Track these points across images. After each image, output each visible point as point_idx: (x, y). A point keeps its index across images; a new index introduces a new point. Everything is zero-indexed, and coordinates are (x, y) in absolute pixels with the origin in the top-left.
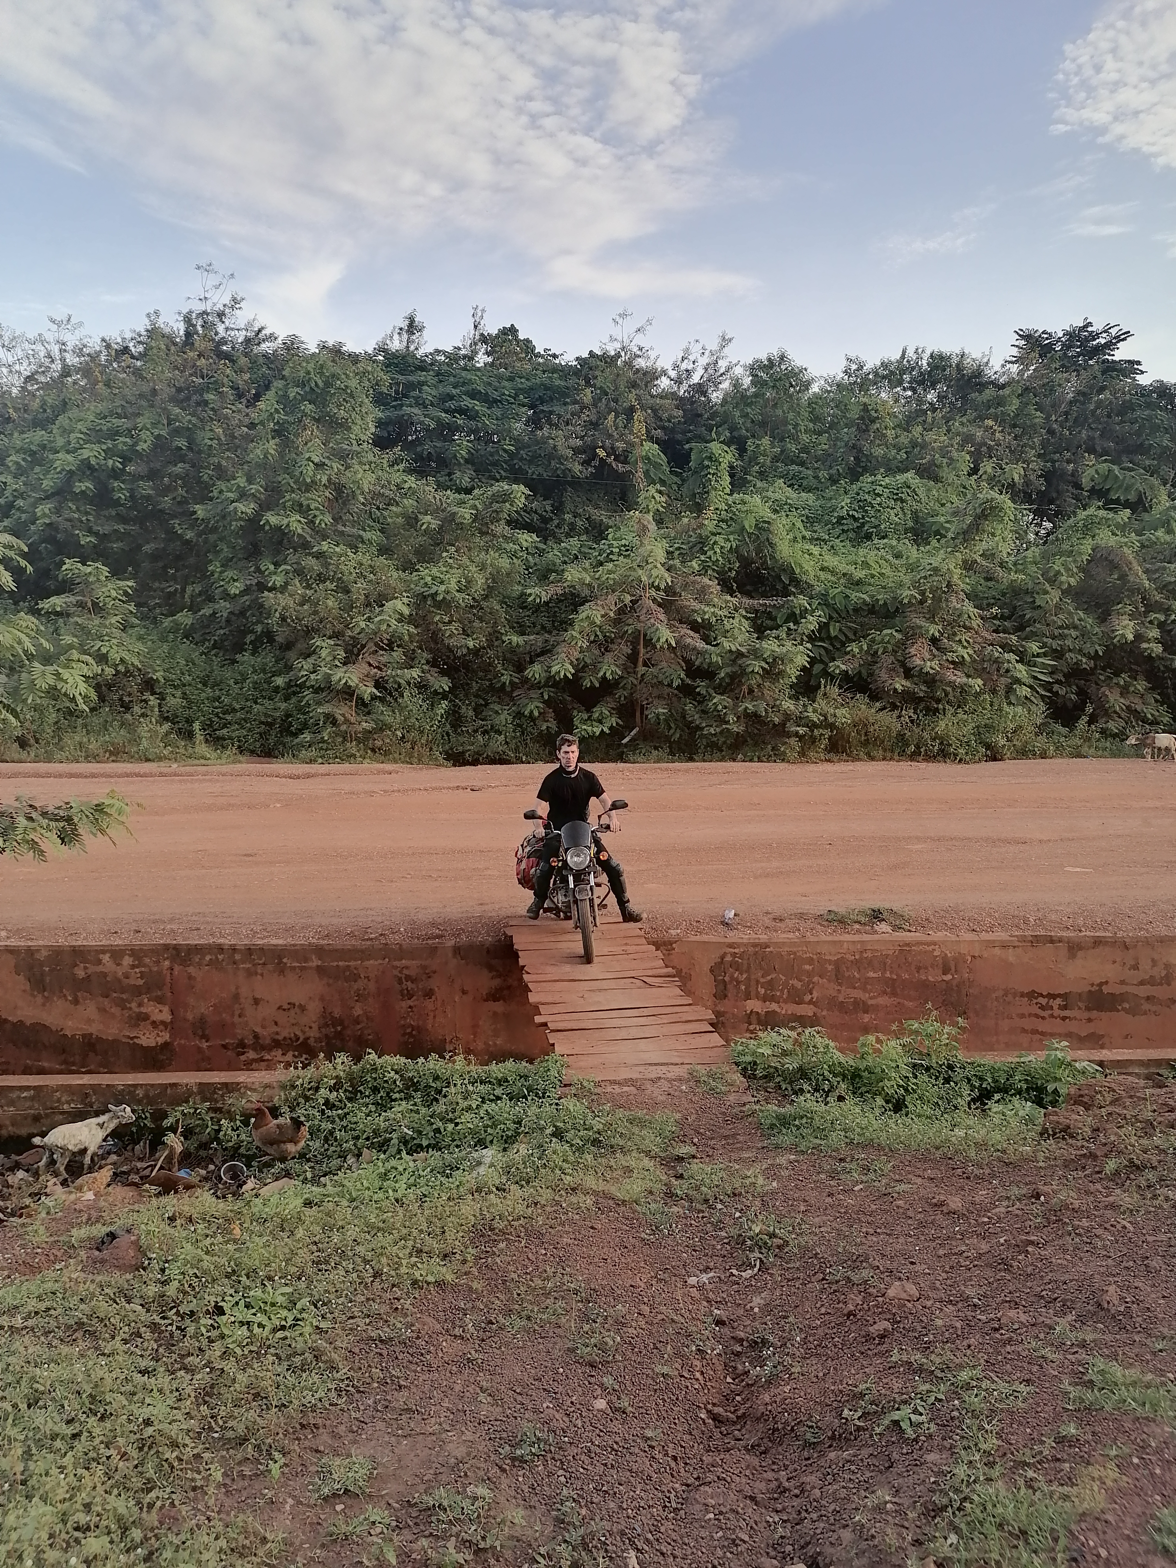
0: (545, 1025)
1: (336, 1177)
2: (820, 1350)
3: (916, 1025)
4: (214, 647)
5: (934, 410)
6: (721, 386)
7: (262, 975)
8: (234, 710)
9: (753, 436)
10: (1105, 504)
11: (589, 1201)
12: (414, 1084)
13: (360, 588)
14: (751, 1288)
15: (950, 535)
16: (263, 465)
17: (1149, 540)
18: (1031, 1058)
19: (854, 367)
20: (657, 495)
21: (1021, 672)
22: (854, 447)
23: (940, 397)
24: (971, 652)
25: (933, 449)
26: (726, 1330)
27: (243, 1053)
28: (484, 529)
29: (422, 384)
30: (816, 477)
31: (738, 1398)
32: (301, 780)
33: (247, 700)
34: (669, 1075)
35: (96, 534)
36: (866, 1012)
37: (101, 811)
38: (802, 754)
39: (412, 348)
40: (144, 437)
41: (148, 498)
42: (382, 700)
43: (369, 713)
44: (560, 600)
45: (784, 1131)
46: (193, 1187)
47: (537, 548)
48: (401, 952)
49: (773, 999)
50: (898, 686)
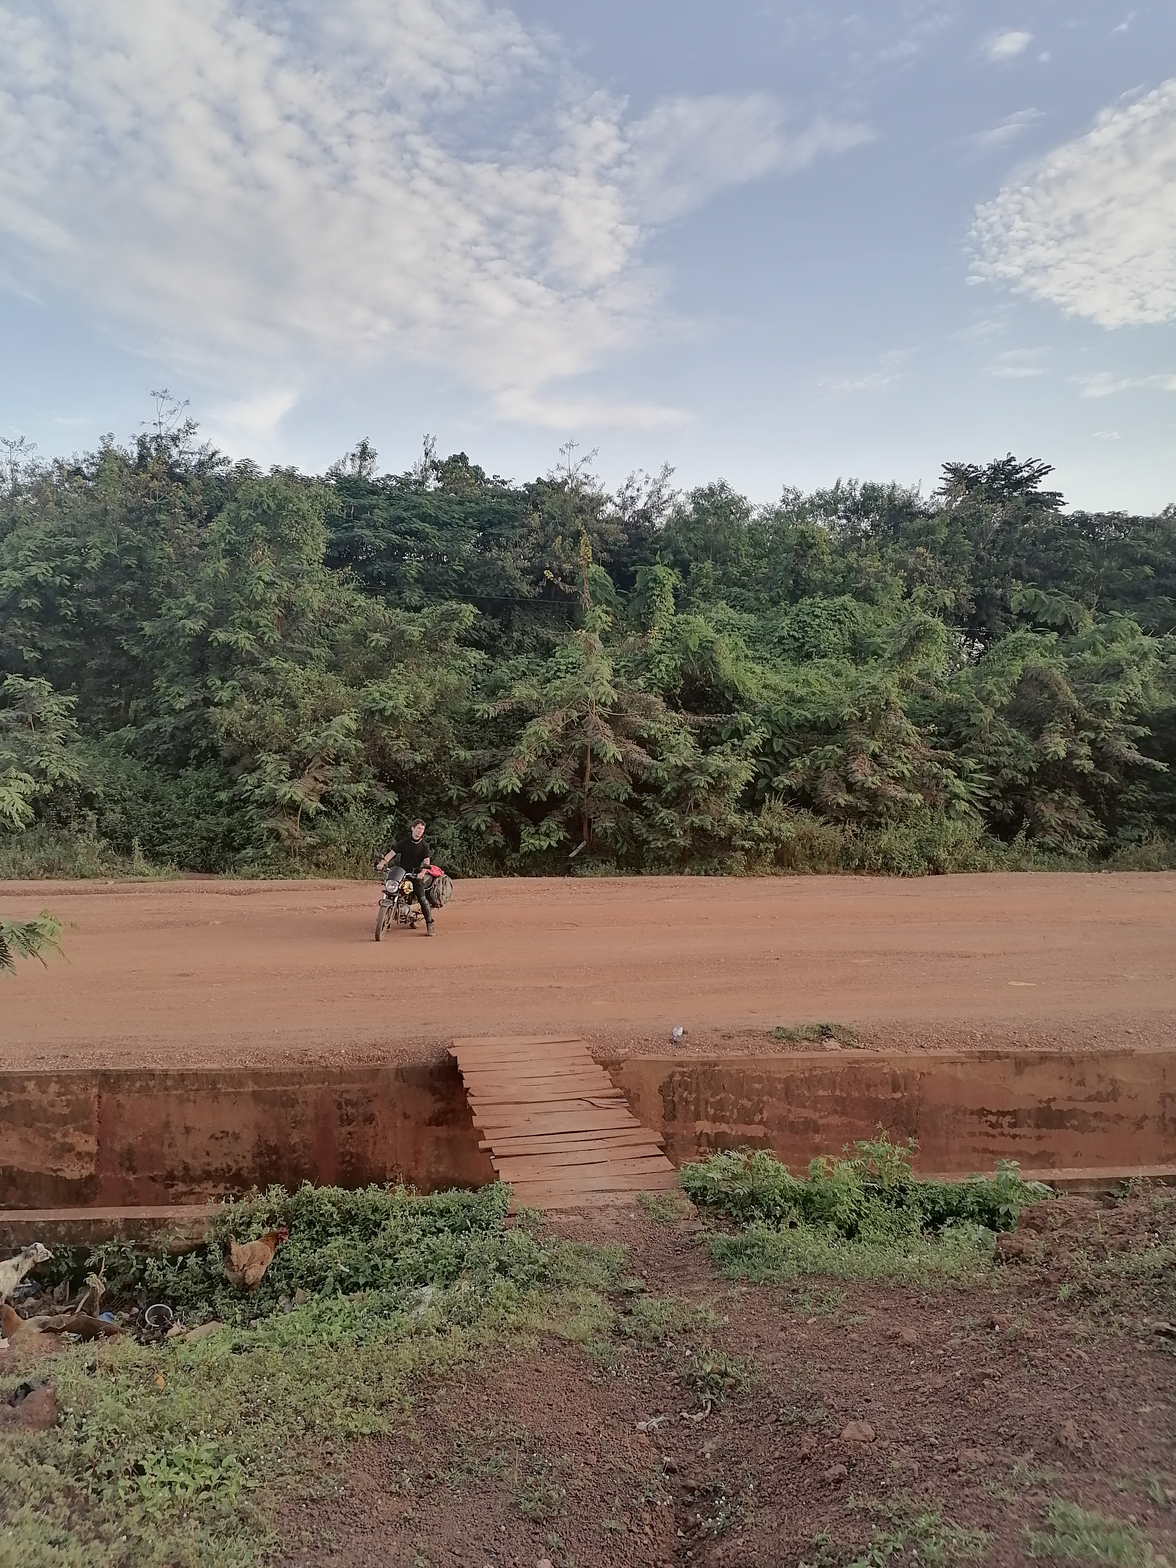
0: (490, 1150)
1: (267, 1320)
2: (774, 1499)
3: (867, 1146)
4: (157, 761)
5: (868, 537)
6: (664, 513)
7: (195, 1102)
8: (175, 826)
9: (696, 560)
10: (1033, 627)
11: (534, 1341)
12: (352, 1217)
13: (307, 704)
14: (701, 1431)
15: (887, 655)
16: (213, 584)
17: (1077, 661)
18: (983, 1178)
19: (791, 497)
20: (603, 615)
21: (959, 787)
22: (793, 571)
23: (874, 526)
24: (911, 768)
25: (868, 574)
26: (677, 1479)
27: (172, 1186)
28: (433, 646)
29: (374, 507)
30: (757, 599)
31: (690, 1553)
32: (242, 897)
33: (189, 815)
34: (617, 1203)
35: (41, 649)
36: (817, 1131)
37: (33, 931)
38: (749, 867)
39: (364, 473)
40: (93, 555)
41: (95, 614)
42: (327, 814)
43: (314, 828)
44: (508, 715)
45: (736, 1261)
46: (116, 1332)
47: (484, 664)
48: (343, 1076)
49: (723, 1119)
50: (840, 801)
